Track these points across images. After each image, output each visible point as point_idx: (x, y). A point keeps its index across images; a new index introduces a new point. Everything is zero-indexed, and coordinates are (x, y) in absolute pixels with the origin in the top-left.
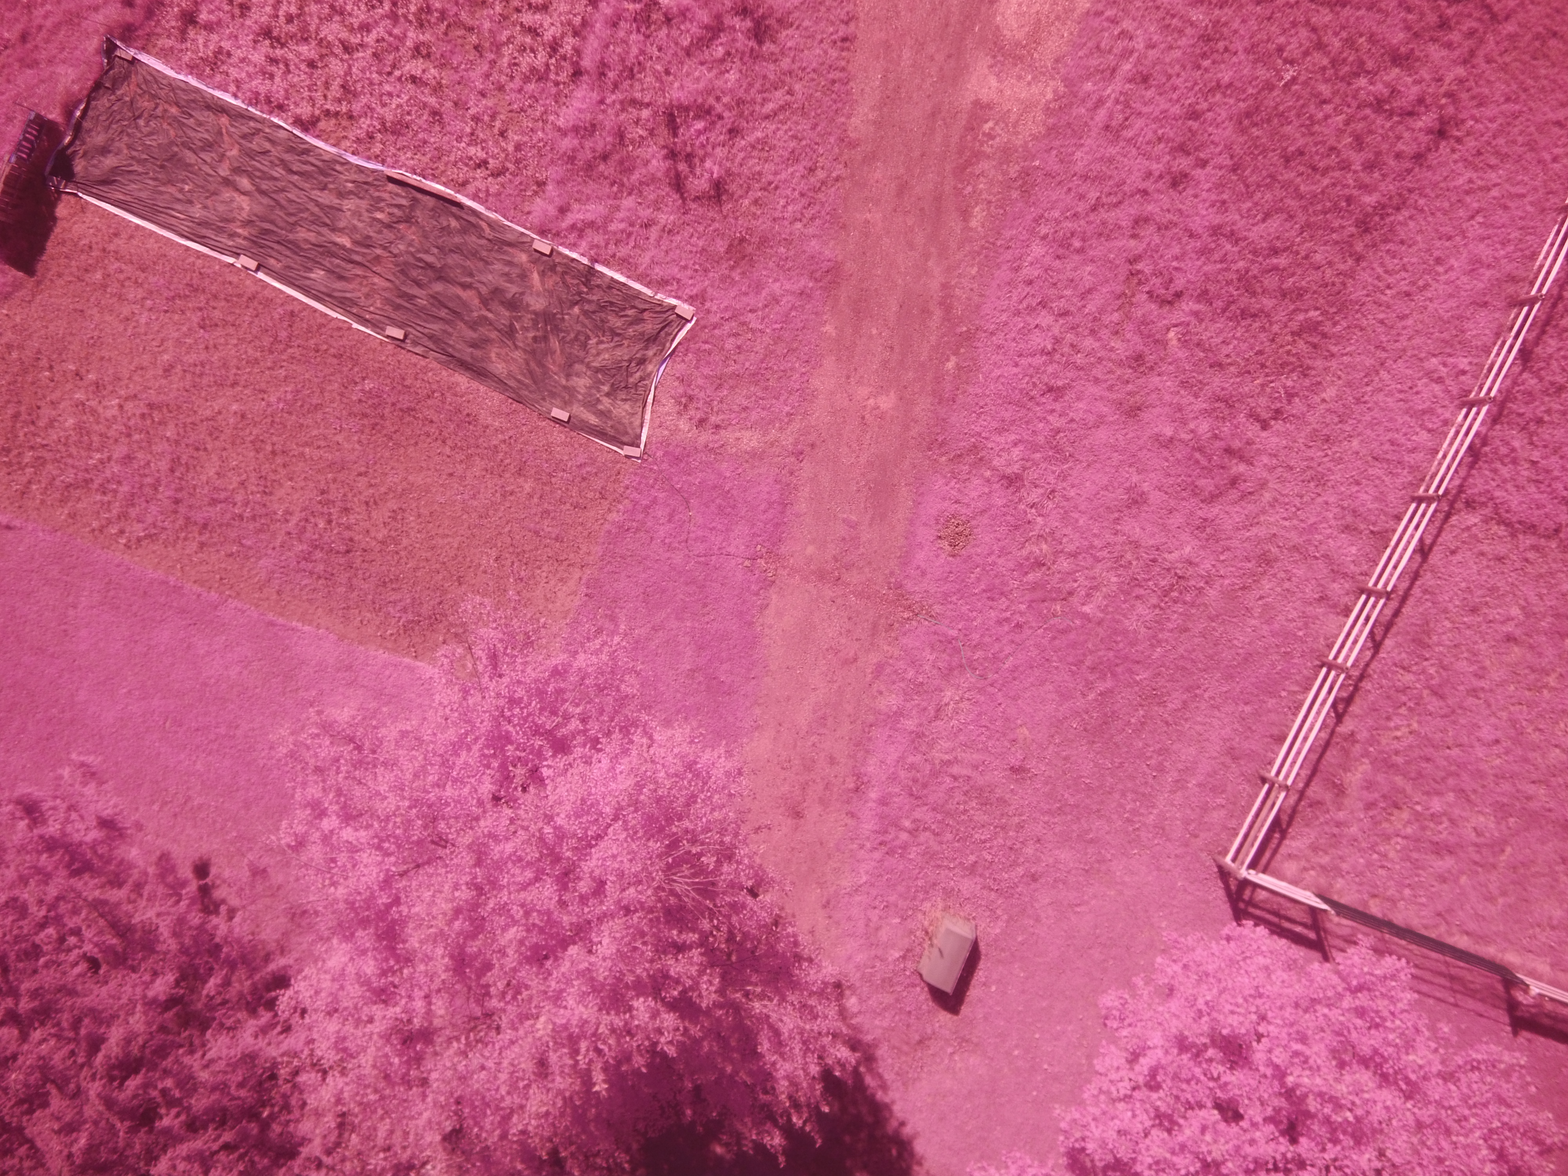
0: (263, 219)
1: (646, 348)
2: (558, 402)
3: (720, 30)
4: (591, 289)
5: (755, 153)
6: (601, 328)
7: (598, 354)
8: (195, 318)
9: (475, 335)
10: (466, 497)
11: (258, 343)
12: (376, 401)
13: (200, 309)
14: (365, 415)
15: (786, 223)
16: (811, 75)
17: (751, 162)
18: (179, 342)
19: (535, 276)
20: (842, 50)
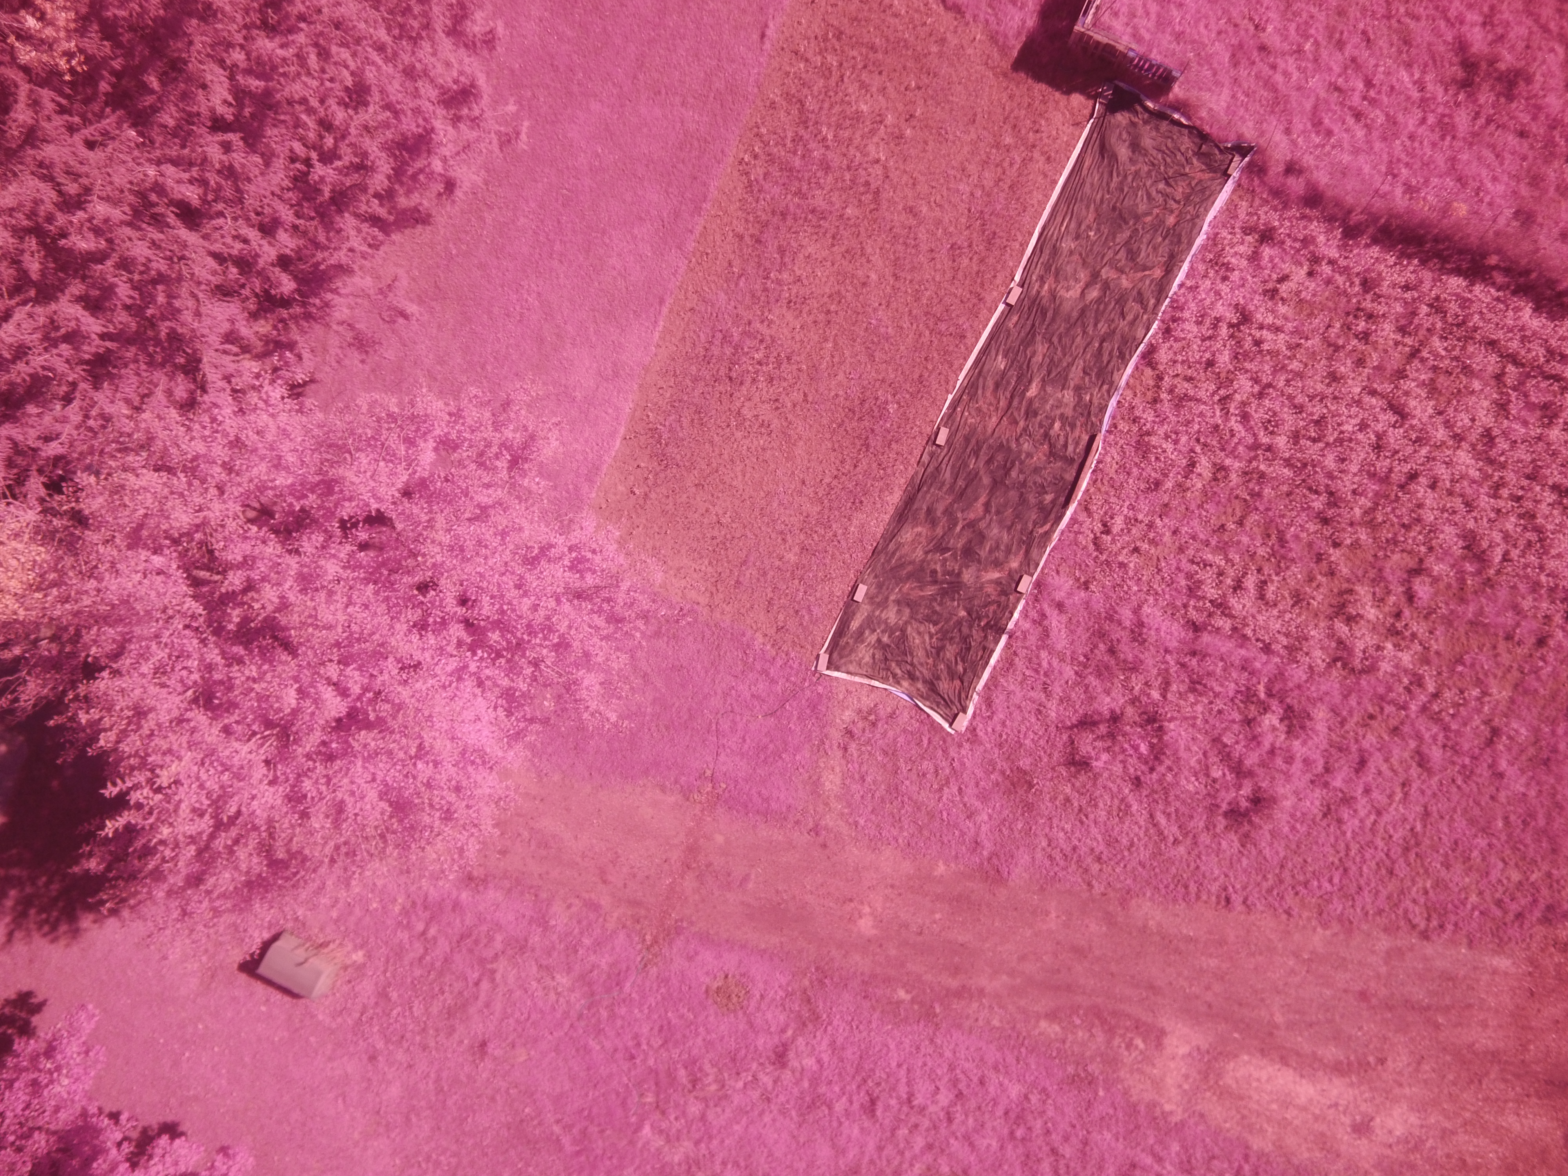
0: (1056, 312)
1: (925, 682)
2: (873, 591)
3: (1238, 774)
4: (984, 629)
5: (1116, 801)
6: (945, 636)
7: (919, 633)
8: (961, 241)
9: (939, 513)
10: (782, 496)
11: (935, 301)
12: (876, 414)
13: (970, 246)
14: (863, 402)
15: (1047, 830)
16: (1193, 865)
17: (1107, 797)
18: (938, 222)
19: (996, 575)
20: (1218, 897)
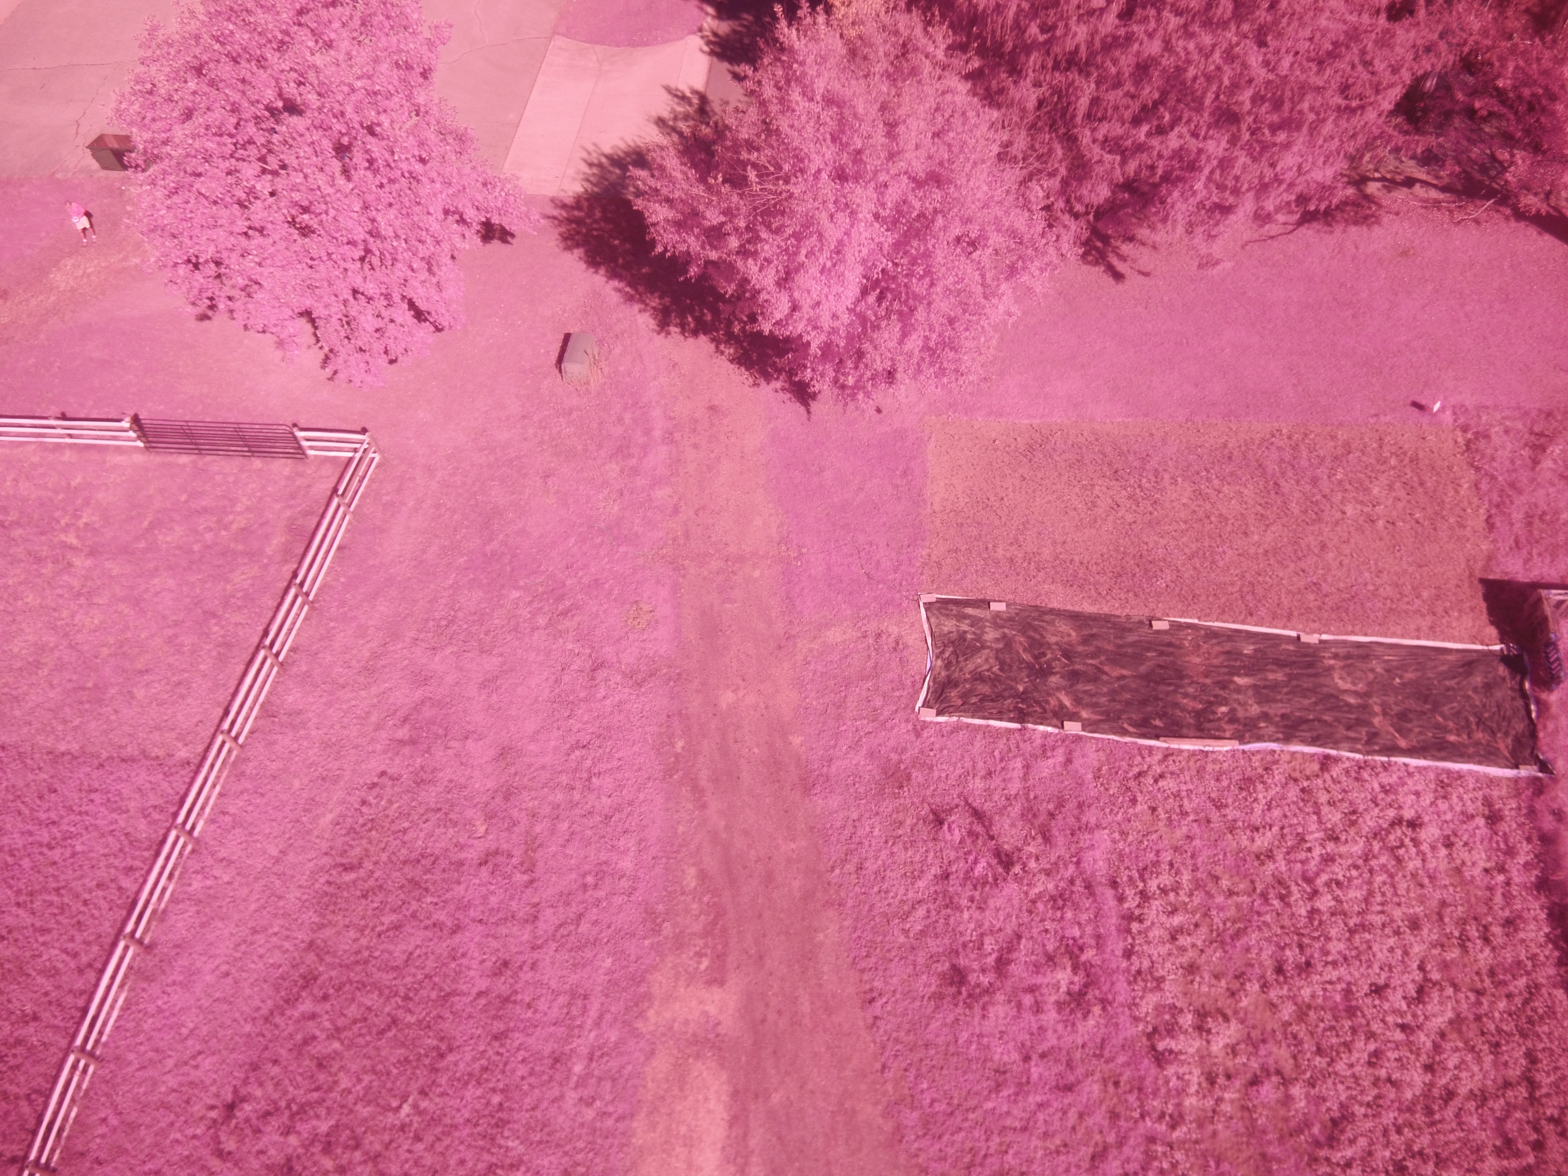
0: (1317, 675)
1: (949, 676)
2: (1005, 616)
3: (997, 965)
4: (1016, 708)
5: (918, 866)
7: (987, 660)
9: (1094, 643)
10: (1046, 532)
11: (1266, 586)
12: (1149, 574)
13: (1326, 596)
14: (1152, 562)
15: (866, 814)
16: (891, 955)
17: (918, 857)
18: (1328, 568)
19: (1067, 702)
20: (871, 990)
